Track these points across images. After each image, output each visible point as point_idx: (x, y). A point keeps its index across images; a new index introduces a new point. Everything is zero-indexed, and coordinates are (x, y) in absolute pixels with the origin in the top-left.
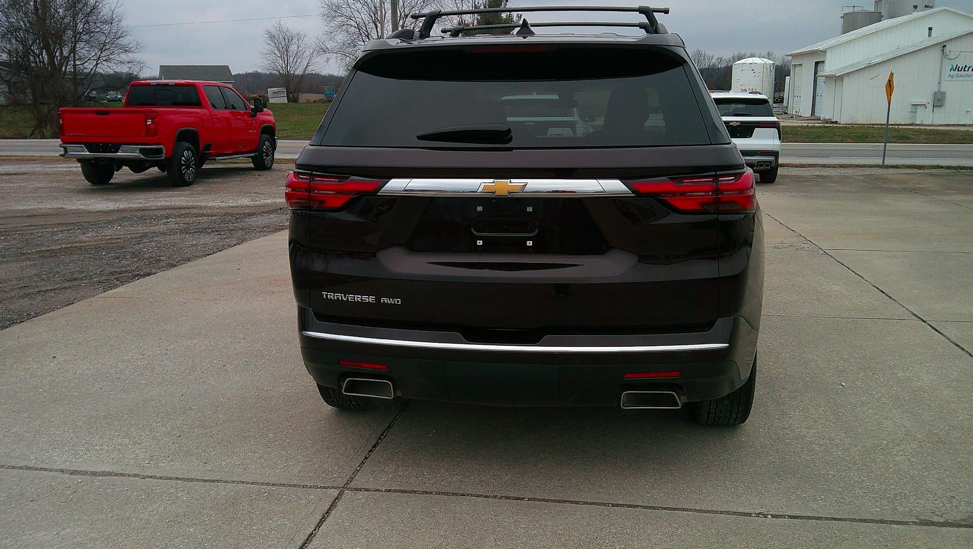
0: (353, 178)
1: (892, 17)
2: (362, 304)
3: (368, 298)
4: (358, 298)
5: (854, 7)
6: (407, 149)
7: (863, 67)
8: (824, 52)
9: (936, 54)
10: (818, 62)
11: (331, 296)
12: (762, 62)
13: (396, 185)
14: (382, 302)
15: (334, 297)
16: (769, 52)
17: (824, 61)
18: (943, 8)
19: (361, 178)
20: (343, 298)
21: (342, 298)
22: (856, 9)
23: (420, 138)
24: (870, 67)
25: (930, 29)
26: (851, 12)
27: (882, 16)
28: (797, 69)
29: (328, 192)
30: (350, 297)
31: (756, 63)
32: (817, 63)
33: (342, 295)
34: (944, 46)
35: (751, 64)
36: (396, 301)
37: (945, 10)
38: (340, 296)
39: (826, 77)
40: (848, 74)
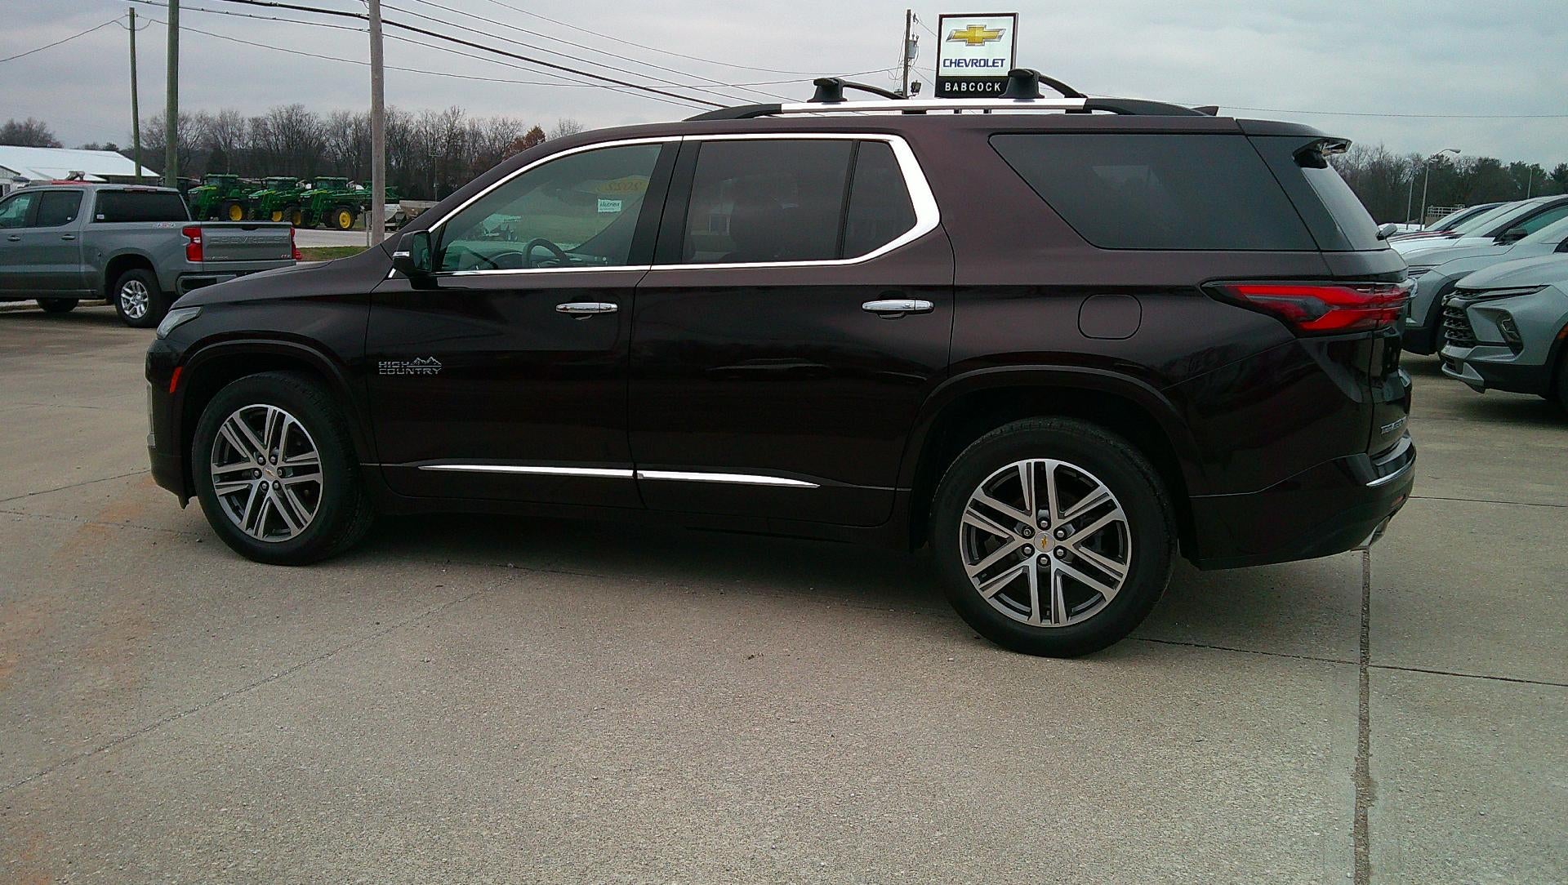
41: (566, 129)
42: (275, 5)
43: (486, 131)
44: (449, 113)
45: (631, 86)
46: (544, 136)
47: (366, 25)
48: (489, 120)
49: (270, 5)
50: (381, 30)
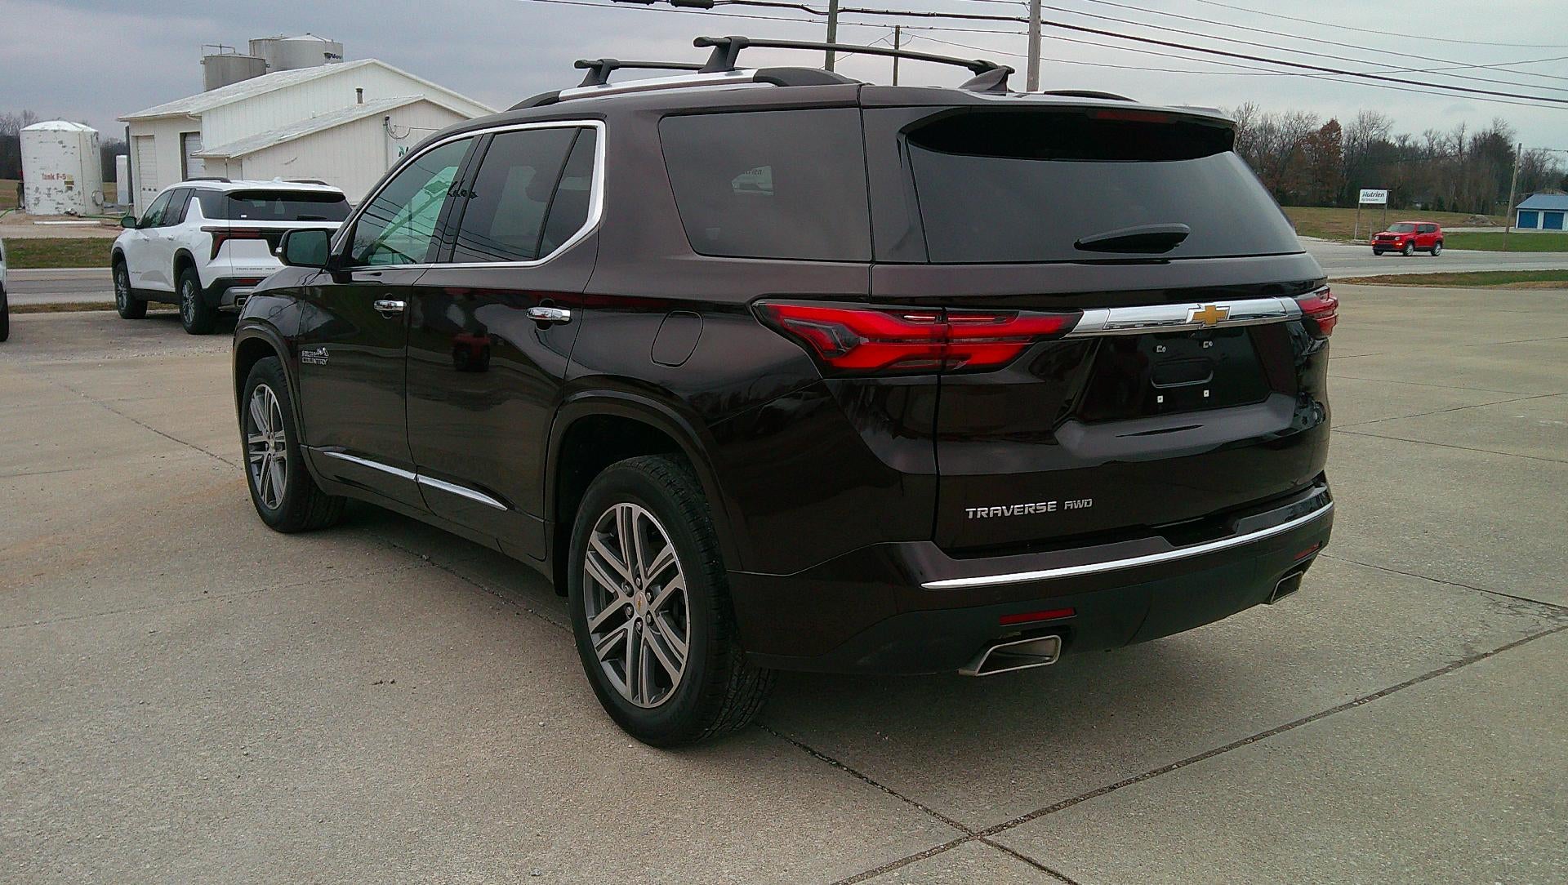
0: (1022, 312)
1: (283, 68)
2: (1035, 517)
3: (1046, 505)
4: (1030, 507)
5: (221, 47)
6: (1041, 265)
7: (272, 144)
8: (198, 118)
9: (375, 130)
10: (186, 133)
11: (983, 511)
12: (76, 129)
13: (1093, 319)
14: (1066, 508)
15: (988, 514)
16: (25, 112)
17: (199, 133)
18: (370, 60)
19: (1033, 312)
20: (1006, 511)
21: (1003, 512)
22: (225, 52)
23: (1078, 246)
24: (283, 145)
25: (360, 91)
26: (217, 54)
27: (267, 66)
28: (142, 143)
29: (973, 340)
30: (1017, 508)
31: (65, 131)
32: (184, 136)
33: (1004, 507)
34: (387, 118)
35: (55, 131)
36: (1086, 503)
37: (374, 63)
38: (998, 510)
39: (207, 159)
40: (249, 156)
41: (1366, 120)
42: (933, 15)
43: (1278, 123)
44: (1243, 110)
45: (1342, 73)
46: (1340, 129)
47: (1026, 27)
48: (1283, 114)
49: (928, 15)
50: (1039, 32)
